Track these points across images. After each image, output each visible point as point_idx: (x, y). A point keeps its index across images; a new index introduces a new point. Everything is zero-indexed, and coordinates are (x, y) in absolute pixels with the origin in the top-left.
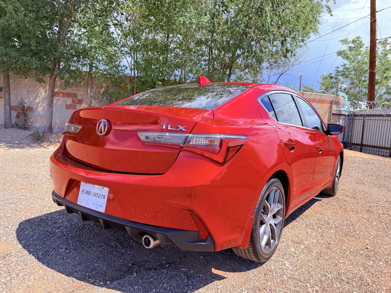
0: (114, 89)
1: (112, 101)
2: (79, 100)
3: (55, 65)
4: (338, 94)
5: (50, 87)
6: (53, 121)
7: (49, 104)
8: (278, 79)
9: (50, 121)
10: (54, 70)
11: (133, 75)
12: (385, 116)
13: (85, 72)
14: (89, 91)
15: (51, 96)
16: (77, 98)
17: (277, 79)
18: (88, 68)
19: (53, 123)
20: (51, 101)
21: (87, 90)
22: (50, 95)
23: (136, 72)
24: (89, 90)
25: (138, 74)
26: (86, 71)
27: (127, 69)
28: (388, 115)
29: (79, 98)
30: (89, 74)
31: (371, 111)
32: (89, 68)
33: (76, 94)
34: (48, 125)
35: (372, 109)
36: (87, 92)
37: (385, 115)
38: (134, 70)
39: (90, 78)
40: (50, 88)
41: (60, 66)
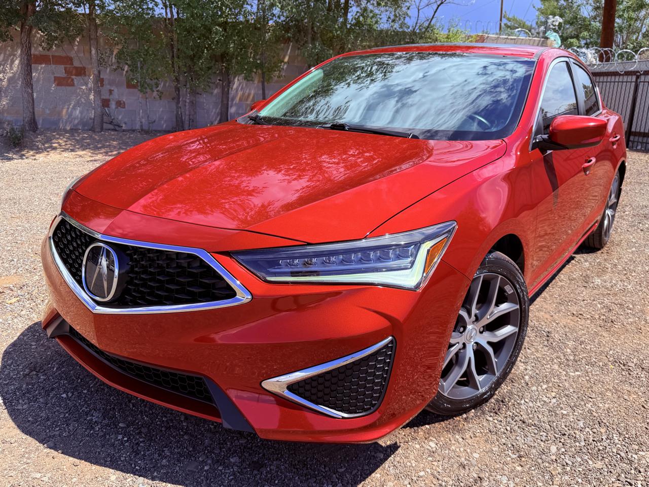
0: (138, 44)
1: (137, 67)
2: (76, 68)
3: (27, 6)
4: (546, 35)
5: (23, 47)
6: (36, 109)
7: (25, 79)
8: (435, 12)
9: (31, 110)
10: (26, 14)
11: (169, 16)
12: (623, 75)
13: (83, 14)
14: (93, 51)
15: (27, 64)
16: (73, 64)
17: (433, 13)
18: (86, 7)
19: (36, 113)
20: (29, 73)
21: (90, 49)
22: (25, 62)
23: (175, 11)
24: (93, 49)
25: (178, 13)
26: (84, 12)
27: (157, 7)
28: (628, 72)
29: (76, 64)
30: (90, 19)
31: (602, 65)
32: (89, 8)
33: (72, 57)
34: (28, 117)
35: (604, 63)
36: (90, 52)
37: (622, 73)
38: (171, 7)
39: (93, 28)
40: (24, 49)
41: (35, 6)
